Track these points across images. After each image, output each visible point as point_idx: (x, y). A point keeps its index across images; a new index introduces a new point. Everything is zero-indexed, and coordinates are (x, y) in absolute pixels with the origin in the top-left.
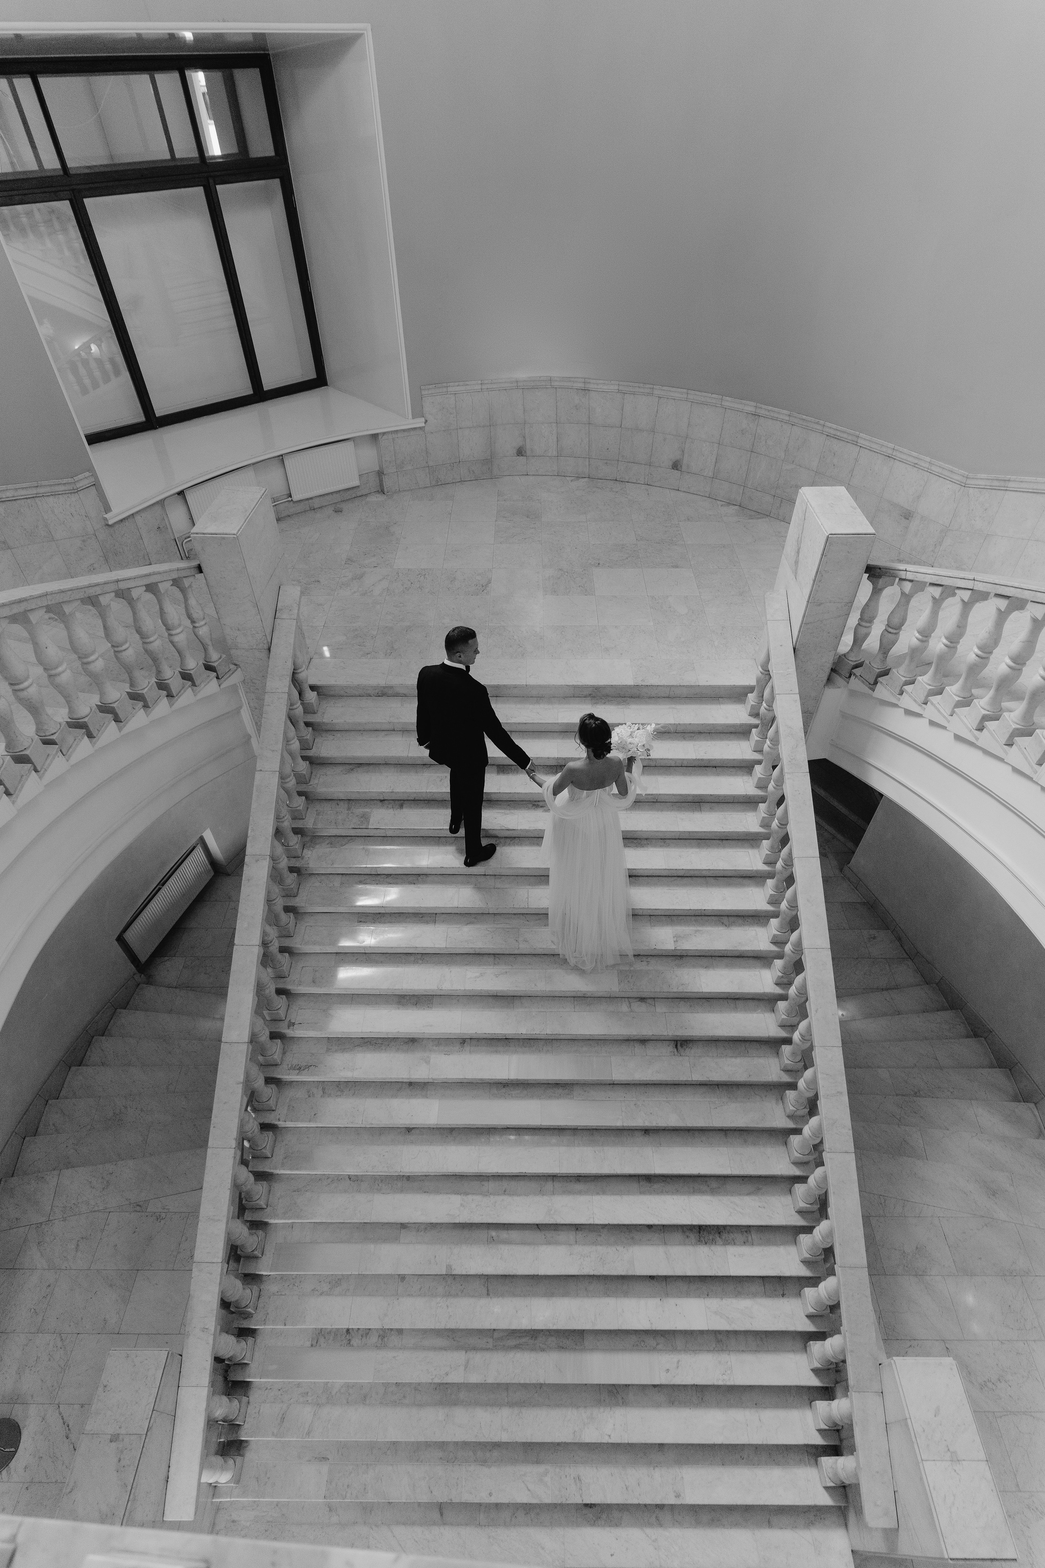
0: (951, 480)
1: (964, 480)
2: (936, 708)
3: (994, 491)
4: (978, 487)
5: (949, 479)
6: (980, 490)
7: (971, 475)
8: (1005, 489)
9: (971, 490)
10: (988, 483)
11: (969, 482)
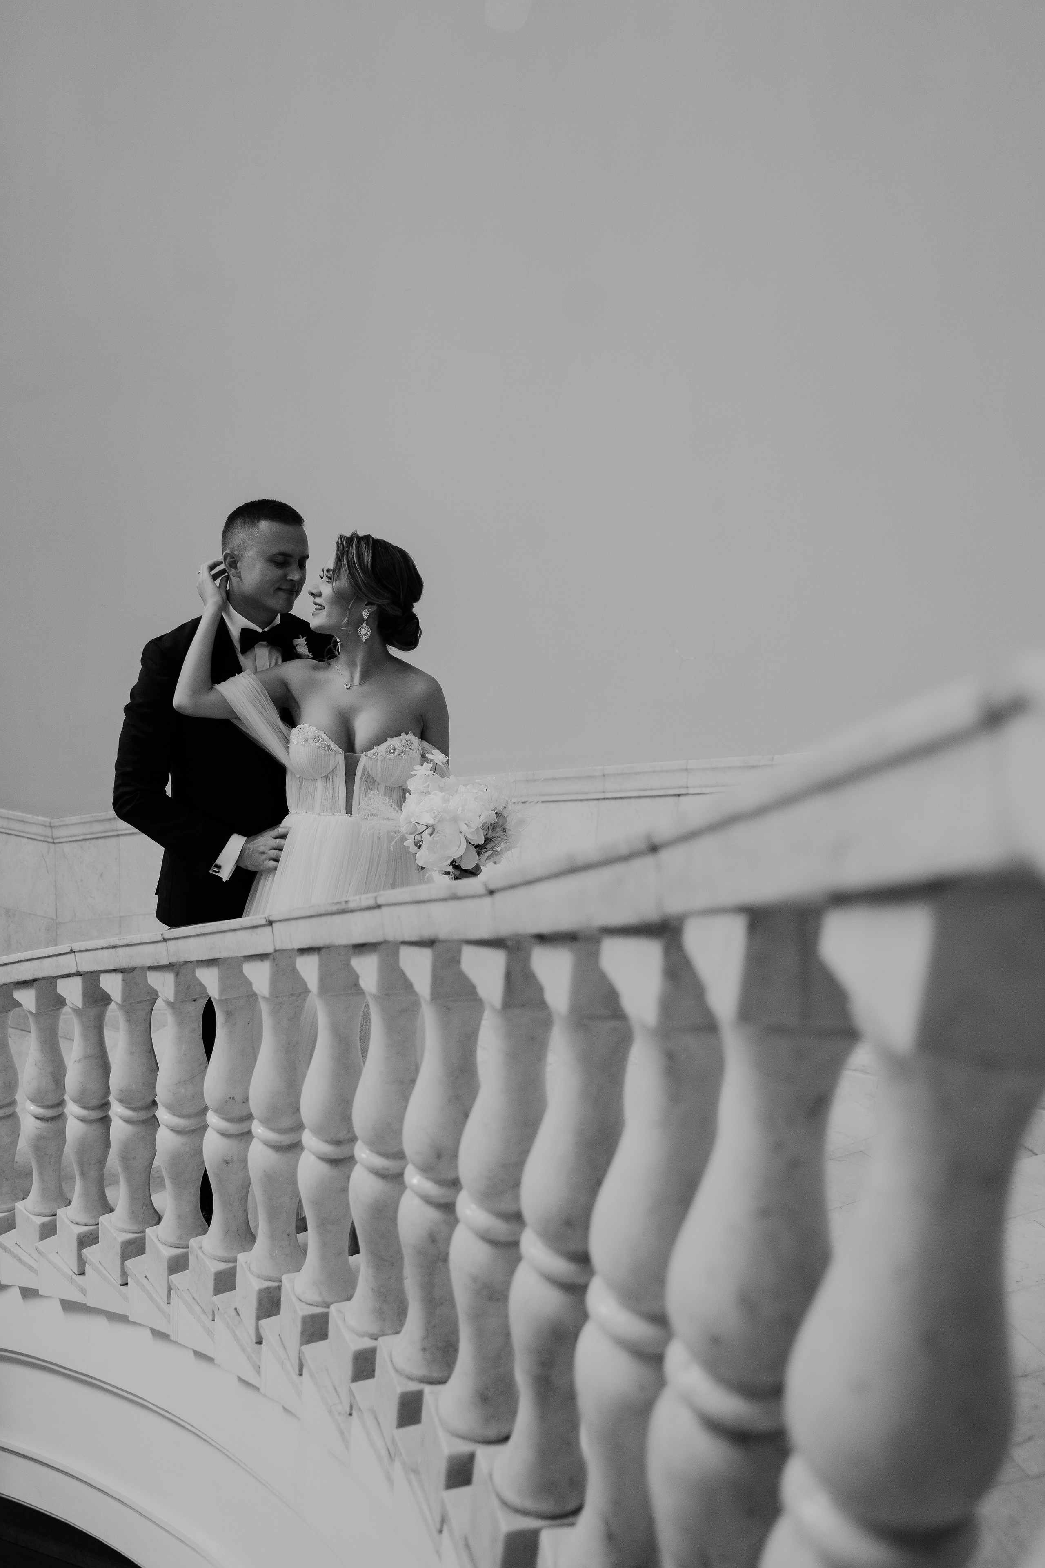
0: (29, 836)
1: (48, 832)
2: (15, 1256)
3: (100, 841)
4: (74, 839)
5: (25, 835)
6: (80, 843)
7: (55, 822)
8: (115, 833)
9: (66, 846)
10: (85, 829)
11: (57, 833)
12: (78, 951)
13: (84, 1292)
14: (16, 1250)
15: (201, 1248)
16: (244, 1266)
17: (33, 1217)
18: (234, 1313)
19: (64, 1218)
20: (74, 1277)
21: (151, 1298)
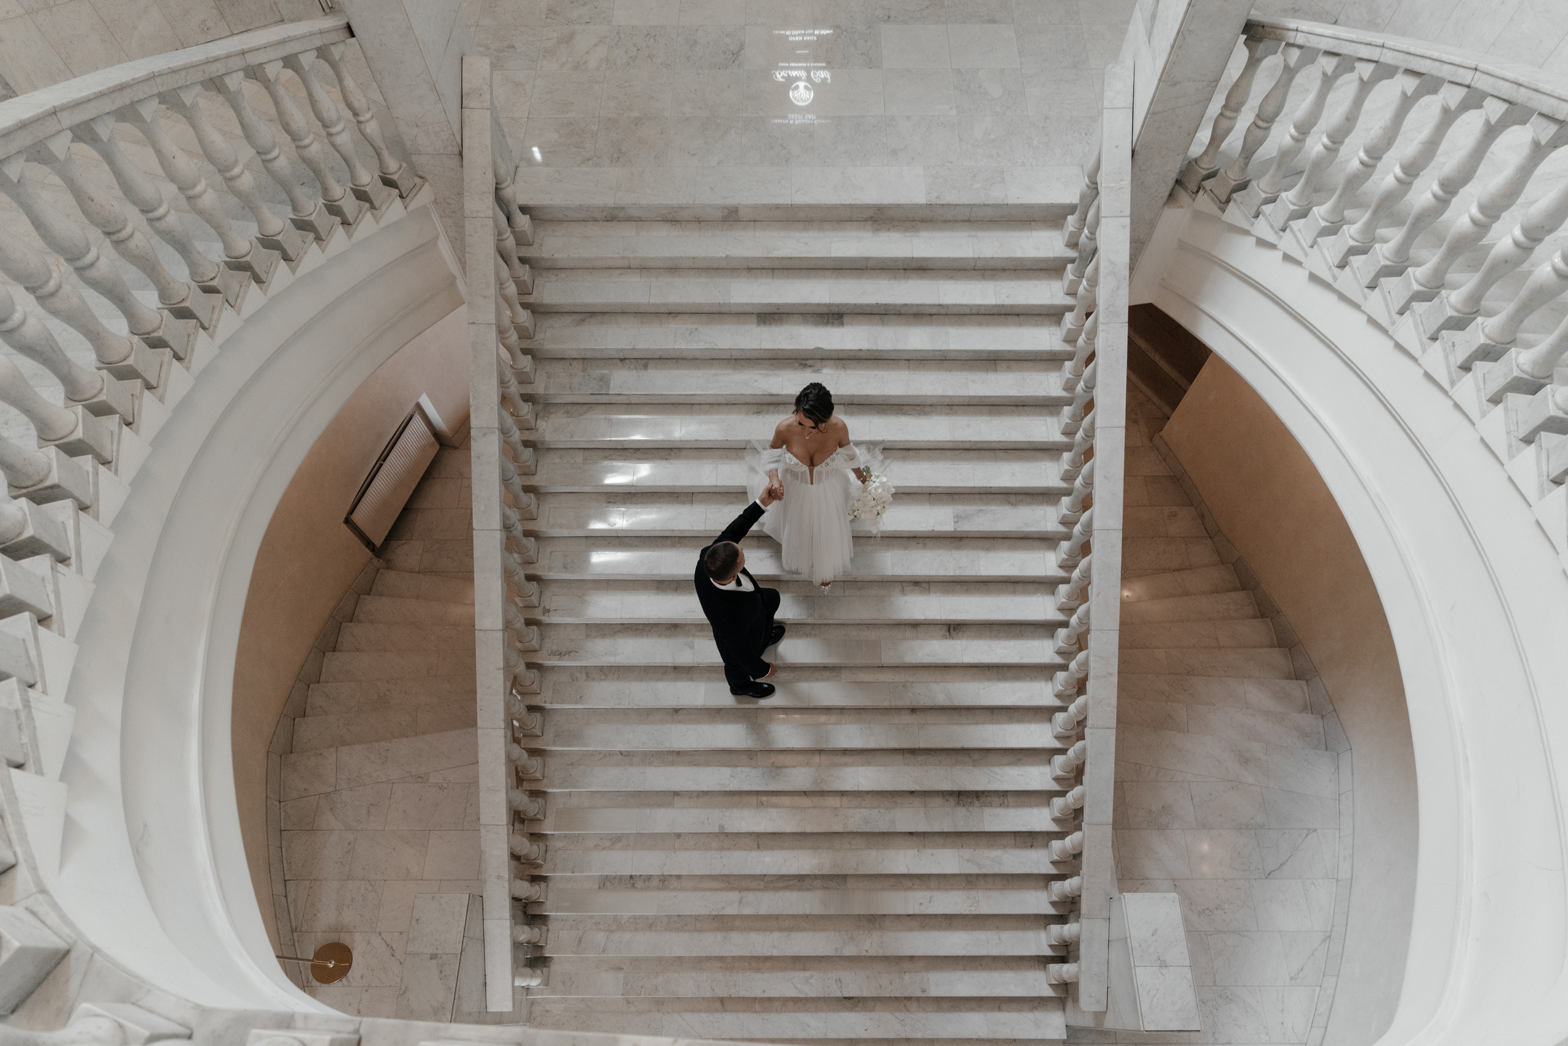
2: (1296, 237)
12: (1480, 71)
13: (1335, 278)
14: (1298, 233)
15: (1447, 298)
16: (1480, 325)
17: (1320, 220)
18: (1451, 344)
19: (1346, 231)
20: (1333, 267)
21: (1387, 306)
